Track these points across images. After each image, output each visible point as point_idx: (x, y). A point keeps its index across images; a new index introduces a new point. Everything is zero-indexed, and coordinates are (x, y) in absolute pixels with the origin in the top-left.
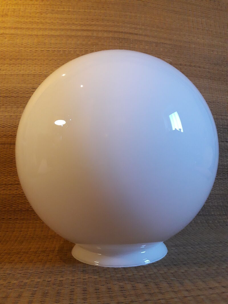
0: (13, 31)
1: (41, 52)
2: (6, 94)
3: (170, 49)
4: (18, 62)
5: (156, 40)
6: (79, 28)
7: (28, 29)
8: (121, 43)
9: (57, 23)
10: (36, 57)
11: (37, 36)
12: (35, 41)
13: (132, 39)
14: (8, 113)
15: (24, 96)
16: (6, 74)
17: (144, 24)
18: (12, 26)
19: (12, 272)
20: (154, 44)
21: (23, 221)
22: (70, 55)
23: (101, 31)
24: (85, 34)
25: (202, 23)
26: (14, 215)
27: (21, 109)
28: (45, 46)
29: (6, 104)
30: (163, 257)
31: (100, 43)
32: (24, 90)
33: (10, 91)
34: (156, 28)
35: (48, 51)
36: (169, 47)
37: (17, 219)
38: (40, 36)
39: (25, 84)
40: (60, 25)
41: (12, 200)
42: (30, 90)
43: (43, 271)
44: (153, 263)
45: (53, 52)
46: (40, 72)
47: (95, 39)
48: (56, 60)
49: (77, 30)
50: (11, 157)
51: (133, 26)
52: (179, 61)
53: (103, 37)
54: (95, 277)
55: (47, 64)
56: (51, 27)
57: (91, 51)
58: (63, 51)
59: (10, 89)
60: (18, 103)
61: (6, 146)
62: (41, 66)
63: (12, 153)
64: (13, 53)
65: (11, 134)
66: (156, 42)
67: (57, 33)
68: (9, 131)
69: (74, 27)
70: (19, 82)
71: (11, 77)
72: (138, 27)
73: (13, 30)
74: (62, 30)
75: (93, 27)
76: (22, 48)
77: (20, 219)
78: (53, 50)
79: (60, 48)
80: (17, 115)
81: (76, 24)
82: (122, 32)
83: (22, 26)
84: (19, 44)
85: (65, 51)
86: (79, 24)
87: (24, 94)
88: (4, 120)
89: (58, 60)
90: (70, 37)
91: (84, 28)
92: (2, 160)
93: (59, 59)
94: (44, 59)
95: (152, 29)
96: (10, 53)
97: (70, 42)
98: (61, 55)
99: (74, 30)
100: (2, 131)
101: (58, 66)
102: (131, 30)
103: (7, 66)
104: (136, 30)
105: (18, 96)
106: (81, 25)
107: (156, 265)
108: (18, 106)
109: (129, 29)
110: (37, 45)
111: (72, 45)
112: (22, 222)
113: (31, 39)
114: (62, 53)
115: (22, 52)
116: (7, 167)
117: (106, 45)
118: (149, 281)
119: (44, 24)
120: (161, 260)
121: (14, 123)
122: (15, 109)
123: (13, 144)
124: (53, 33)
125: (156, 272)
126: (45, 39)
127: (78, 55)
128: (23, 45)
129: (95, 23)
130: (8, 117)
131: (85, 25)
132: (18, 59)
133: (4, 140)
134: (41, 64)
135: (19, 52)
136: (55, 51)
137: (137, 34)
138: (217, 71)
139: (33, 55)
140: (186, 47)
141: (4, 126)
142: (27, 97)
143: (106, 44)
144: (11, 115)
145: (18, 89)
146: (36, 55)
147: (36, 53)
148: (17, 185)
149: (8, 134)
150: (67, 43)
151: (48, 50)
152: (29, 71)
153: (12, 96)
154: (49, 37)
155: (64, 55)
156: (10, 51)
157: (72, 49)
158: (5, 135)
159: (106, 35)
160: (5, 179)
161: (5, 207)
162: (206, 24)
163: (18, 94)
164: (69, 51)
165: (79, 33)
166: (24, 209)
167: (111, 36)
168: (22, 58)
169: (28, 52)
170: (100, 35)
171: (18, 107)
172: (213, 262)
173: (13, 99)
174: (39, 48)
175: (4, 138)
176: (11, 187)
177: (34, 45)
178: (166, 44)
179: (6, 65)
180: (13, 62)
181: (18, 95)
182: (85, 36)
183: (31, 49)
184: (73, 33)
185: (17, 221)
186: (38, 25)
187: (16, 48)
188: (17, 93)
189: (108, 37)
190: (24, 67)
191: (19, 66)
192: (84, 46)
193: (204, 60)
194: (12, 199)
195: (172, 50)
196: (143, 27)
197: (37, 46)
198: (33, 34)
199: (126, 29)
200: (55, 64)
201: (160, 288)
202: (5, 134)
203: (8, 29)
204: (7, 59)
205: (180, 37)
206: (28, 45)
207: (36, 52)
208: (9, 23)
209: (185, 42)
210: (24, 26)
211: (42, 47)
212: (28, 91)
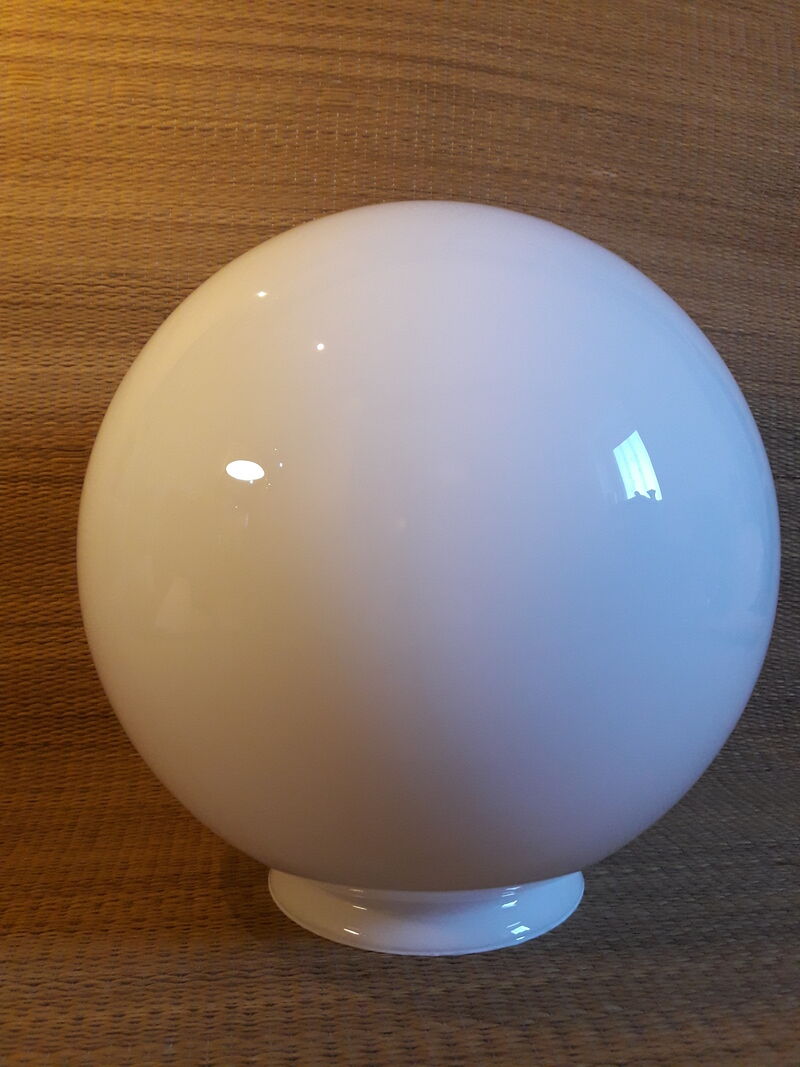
0: (31, 49)
1: (142, 131)
2: (15, 294)
3: (614, 133)
4: (55, 169)
5: (564, 96)
6: (279, 39)
7: (90, 39)
8: (434, 104)
9: (197, 20)
10: (120, 153)
11: (123, 67)
12: (116, 88)
13: (474, 91)
14: (24, 365)
15: (80, 302)
16: (9, 217)
17: (521, 30)
18: (29, 26)
19: (80, 973)
20: (556, 112)
21: (90, 752)
22: (247, 148)
23: (363, 54)
24: (302, 64)
25: (731, 33)
26: (59, 731)
27: (69, 352)
28: (154, 109)
29: (16, 332)
30: (570, 913)
31: (357, 104)
32: (79, 279)
33: (27, 284)
34: (565, 48)
35: (166, 128)
36: (608, 122)
37: (69, 744)
38: (135, 69)
39: (82, 257)
40: (209, 27)
41: (48, 680)
42: (102, 282)
43: (183, 972)
44: (541, 939)
45: (184, 133)
46: (136, 209)
47: (339, 86)
48: (194, 166)
49: (273, 48)
50: (41, 525)
51: (483, 38)
52: (642, 178)
53: (370, 78)
54: (361, 997)
55: (161, 180)
56: (172, 34)
57: (323, 132)
58: (222, 130)
59: (27, 274)
60: (59, 327)
61: (21, 487)
62: (139, 189)
63: (43, 513)
64: (36, 132)
65: (36, 442)
66: (564, 102)
67: (198, 60)
68: (27, 434)
69: (260, 37)
70: (60, 248)
71: (30, 229)
72: (500, 41)
73: (32, 41)
74: (219, 45)
75: (332, 37)
76: (66, 117)
77: (79, 747)
78: (185, 125)
79: (209, 119)
80: (56, 372)
81: (271, 25)
82: (440, 62)
83: (66, 29)
84: (58, 101)
85: (228, 130)
86: (280, 25)
87: (80, 296)
88: (11, 392)
89: (204, 166)
90: (248, 74)
91: (299, 40)
92: (7, 537)
93: (207, 162)
94: (152, 162)
95: (551, 51)
96: (23, 132)
97: (250, 94)
98: (213, 145)
99: (260, 48)
100: (6, 433)
101: (203, 187)
102: (473, 53)
103: (14, 185)
104: (491, 56)
105: (58, 301)
106: (286, 28)
107: (549, 945)
108: (60, 339)
109: (464, 49)
110: (122, 105)
111: (257, 108)
112: (88, 756)
113: (101, 81)
114: (216, 140)
115: (69, 131)
116: (29, 562)
117: (379, 112)
118: (534, 1019)
119: (150, 22)
120: (564, 924)
121: (45, 405)
122: (47, 352)
123: (45, 481)
124: (183, 57)
125: (553, 976)
126: (155, 83)
127: (277, 146)
128: (69, 104)
129: (339, 23)
130: (23, 379)
131: (302, 29)
132: (54, 158)
133: (14, 465)
134: (141, 178)
135: (55, 131)
136: (191, 129)
137: (492, 71)
138: (773, 219)
139: (107, 142)
140: (670, 123)
141: (10, 413)
142: (91, 305)
143: (378, 109)
144: (35, 374)
145: (60, 275)
146: (119, 142)
147: (121, 137)
148: (65, 625)
149: (26, 442)
150: (238, 101)
151: (164, 124)
152: (94, 208)
153: (37, 300)
154: (166, 74)
155: (224, 145)
156: (23, 125)
157: (255, 124)
158: (15, 448)
159: (379, 71)
160: (24, 606)
161: (27, 705)
162: (747, 37)
163: (58, 295)
164: (243, 131)
165: (281, 63)
166: (93, 710)
167: (397, 75)
168: (66, 153)
169: (90, 131)
170: (358, 70)
171: (58, 344)
172: (734, 935)
173: (38, 313)
174: (131, 117)
175: (13, 456)
176: (42, 635)
177: (112, 103)
178: (598, 113)
179: (8, 181)
180: (35, 168)
181: (57, 298)
182: (302, 72)
183: (102, 121)
184: (259, 62)
185: (69, 752)
186: (127, 24)
187: (45, 116)
188: (55, 291)
189: (387, 80)
190: (76, 188)
191: (57, 187)
192: (298, 115)
193: (731, 176)
194: (49, 675)
195: (621, 134)
196: (518, 44)
197: (123, 108)
198: (107, 60)
199: (454, 50)
200: (191, 182)
201: (573, 1047)
202: (15, 442)
203: (17, 38)
204: (12, 157)
205: (650, 86)
206: (92, 103)
207: (119, 134)
208: (19, 17)
209: (666, 104)
210: (73, 27)
211: (143, 112)
212: (93, 286)
